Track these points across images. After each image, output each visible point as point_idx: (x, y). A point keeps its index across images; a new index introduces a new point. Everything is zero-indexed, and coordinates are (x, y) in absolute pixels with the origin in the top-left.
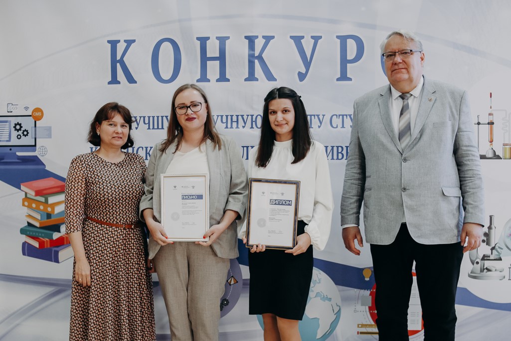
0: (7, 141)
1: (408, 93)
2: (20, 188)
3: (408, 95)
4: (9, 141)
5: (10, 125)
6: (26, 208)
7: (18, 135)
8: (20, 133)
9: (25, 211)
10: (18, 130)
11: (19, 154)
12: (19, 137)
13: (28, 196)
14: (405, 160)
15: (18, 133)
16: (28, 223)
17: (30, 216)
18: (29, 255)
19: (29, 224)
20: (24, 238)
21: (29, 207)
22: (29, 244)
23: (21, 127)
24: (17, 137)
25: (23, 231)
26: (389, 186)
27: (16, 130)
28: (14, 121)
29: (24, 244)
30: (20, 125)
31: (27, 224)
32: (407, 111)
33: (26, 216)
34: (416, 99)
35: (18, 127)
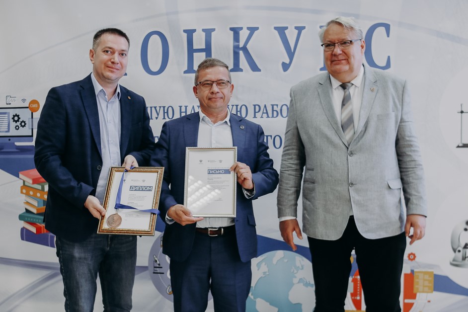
0: (6, 132)
1: (349, 82)
2: (18, 176)
3: (349, 85)
4: (8, 131)
5: (9, 116)
6: (24, 195)
7: (16, 126)
8: (18, 124)
9: (24, 198)
10: (16, 122)
11: (17, 144)
12: (17, 128)
13: (26, 184)
14: (351, 154)
15: (16, 124)
16: (26, 209)
17: (27, 203)
18: (27, 240)
19: (27, 211)
20: (22, 224)
21: (27, 194)
22: (27, 230)
23: (19, 118)
24: (16, 128)
25: (21, 217)
26: (335, 181)
27: (14, 121)
28: (12, 112)
29: (23, 229)
30: (18, 116)
31: (25, 211)
32: (349, 103)
33: (24, 203)
34: (357, 89)
35: (16, 118)
